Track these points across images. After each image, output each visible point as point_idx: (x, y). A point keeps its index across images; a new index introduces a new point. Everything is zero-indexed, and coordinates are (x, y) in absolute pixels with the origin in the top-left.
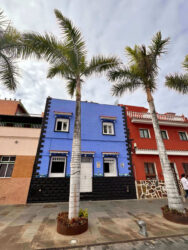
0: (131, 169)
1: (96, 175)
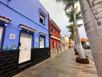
0: (49, 44)
1: (35, 47)
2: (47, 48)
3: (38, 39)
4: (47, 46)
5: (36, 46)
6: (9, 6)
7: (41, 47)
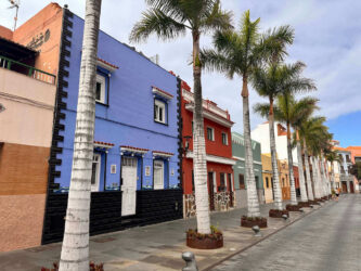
0: (180, 178)
1: (144, 186)
2: (173, 190)
3: (150, 167)
4: (174, 184)
5: (146, 186)
6: (109, 118)
7: (156, 187)
